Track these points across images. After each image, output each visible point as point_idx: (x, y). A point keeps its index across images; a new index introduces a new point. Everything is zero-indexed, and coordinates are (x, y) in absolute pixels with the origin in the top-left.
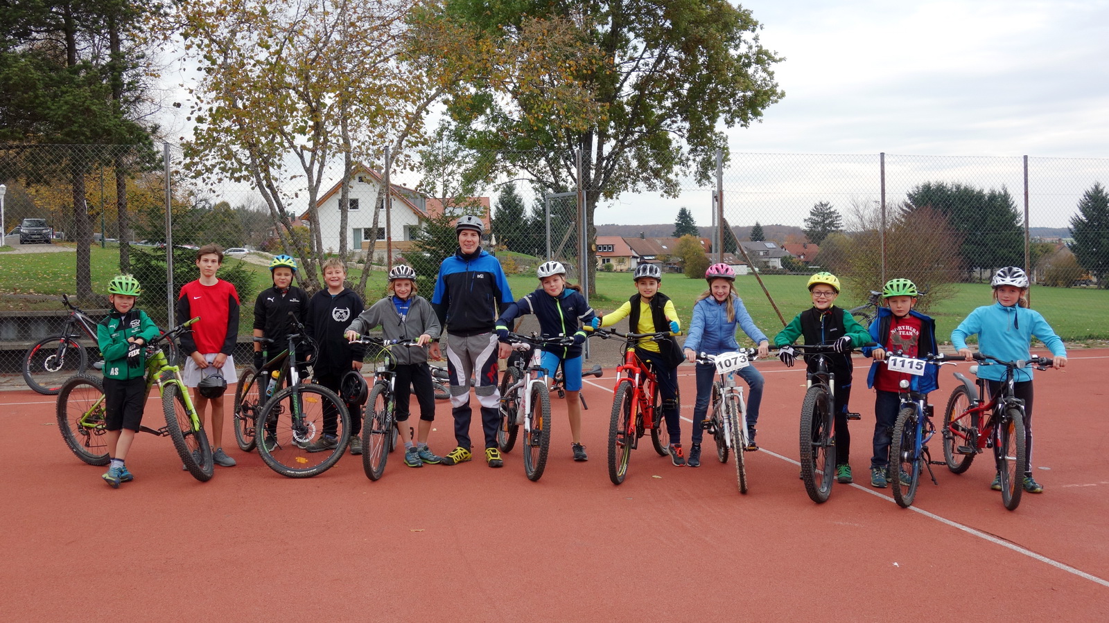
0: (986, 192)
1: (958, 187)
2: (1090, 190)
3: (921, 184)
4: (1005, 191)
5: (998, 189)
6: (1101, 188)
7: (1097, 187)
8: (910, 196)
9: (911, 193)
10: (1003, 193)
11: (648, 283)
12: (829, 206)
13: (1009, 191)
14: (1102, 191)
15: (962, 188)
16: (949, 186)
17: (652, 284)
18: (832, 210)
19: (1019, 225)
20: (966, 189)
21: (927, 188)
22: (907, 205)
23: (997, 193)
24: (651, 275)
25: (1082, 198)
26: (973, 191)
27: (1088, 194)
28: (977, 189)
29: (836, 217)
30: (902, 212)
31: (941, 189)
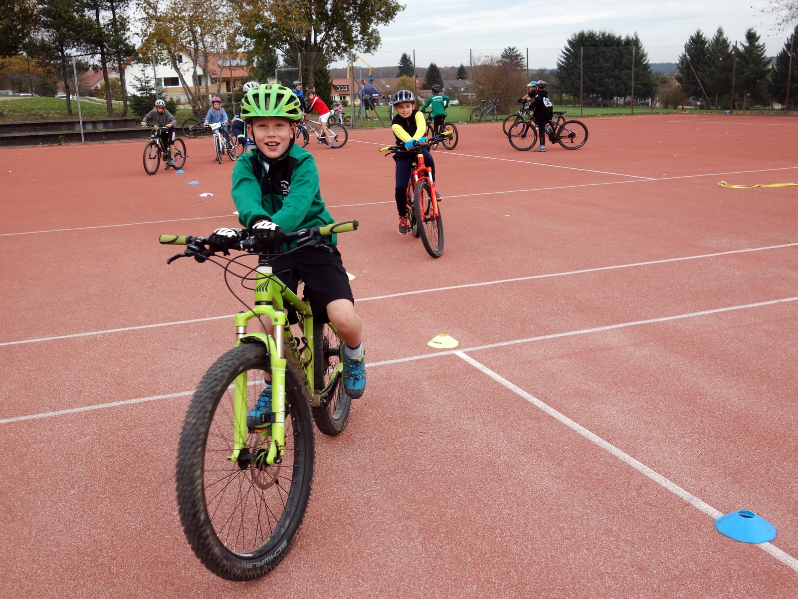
0: (623, 38)
1: (604, 35)
2: (694, 36)
3: (577, 33)
4: (637, 38)
5: (632, 36)
6: (701, 34)
7: (698, 33)
8: (570, 43)
9: (571, 39)
10: (635, 39)
11: (405, 106)
12: (515, 51)
13: (639, 37)
14: (702, 36)
15: (606, 35)
16: (598, 34)
17: (408, 107)
18: (518, 53)
19: (645, 63)
20: (609, 36)
21: (582, 35)
22: (567, 49)
23: (631, 39)
24: (407, 100)
25: (688, 41)
26: (614, 38)
27: (692, 38)
28: (617, 36)
29: (521, 59)
30: (563, 55)
31: (591, 36)
